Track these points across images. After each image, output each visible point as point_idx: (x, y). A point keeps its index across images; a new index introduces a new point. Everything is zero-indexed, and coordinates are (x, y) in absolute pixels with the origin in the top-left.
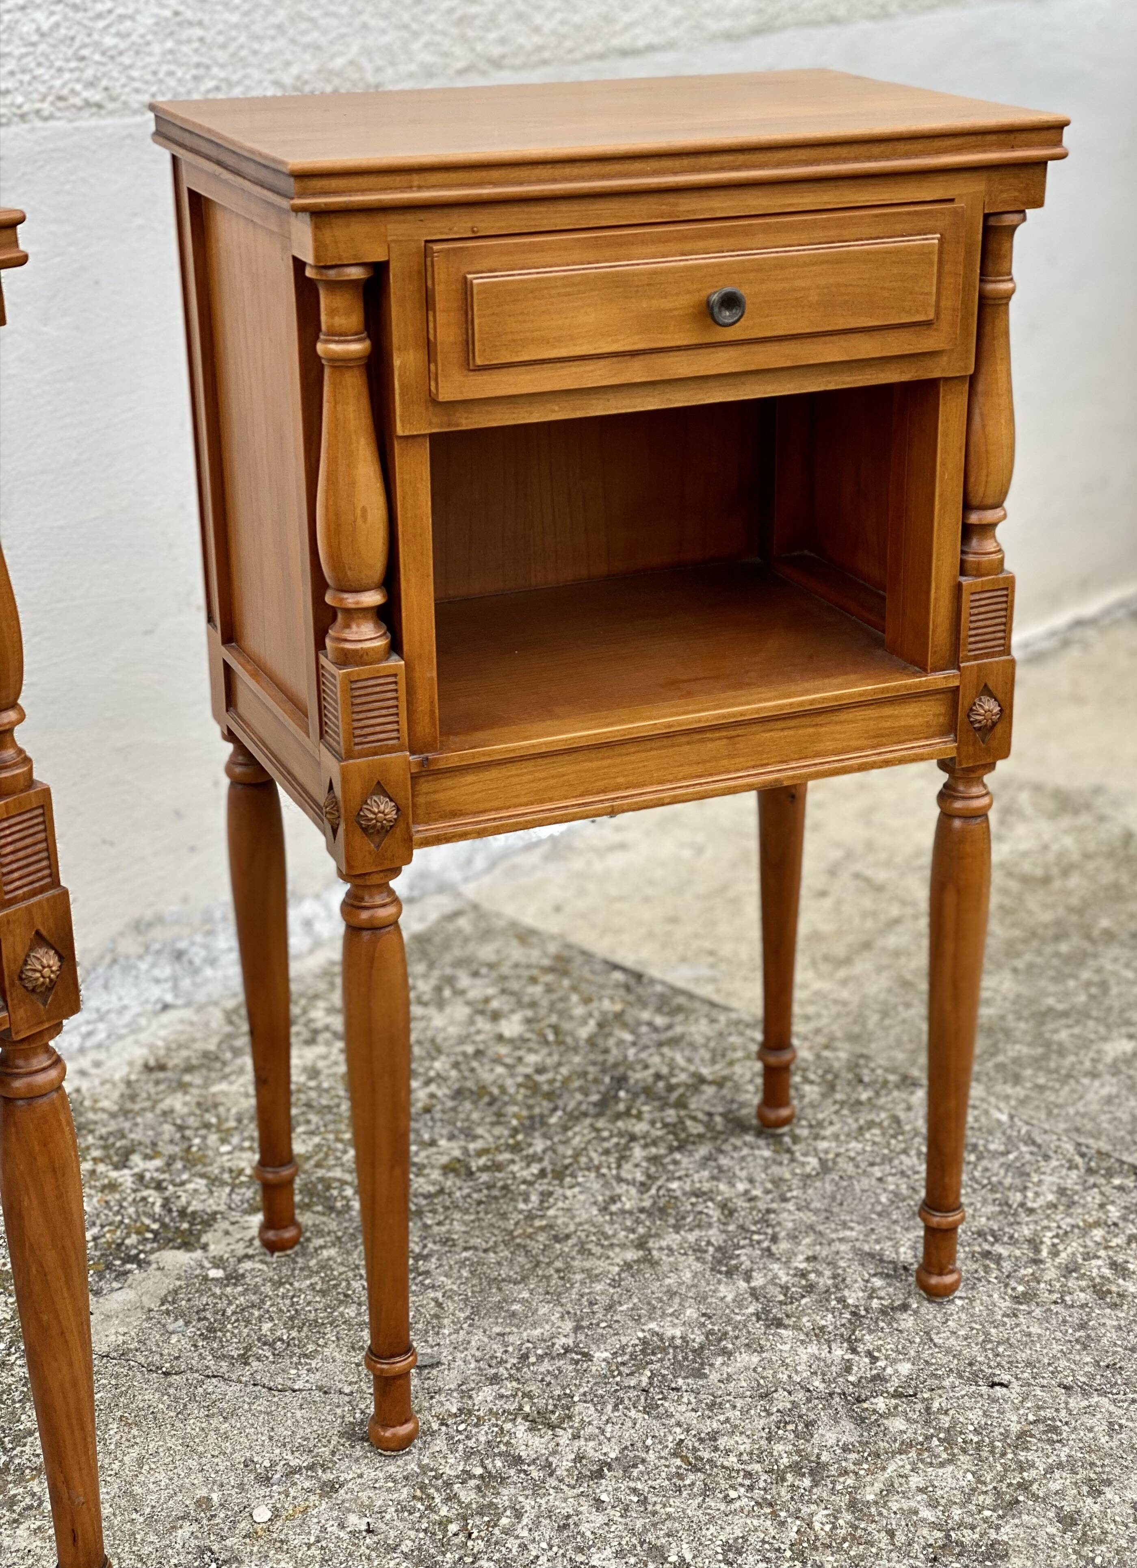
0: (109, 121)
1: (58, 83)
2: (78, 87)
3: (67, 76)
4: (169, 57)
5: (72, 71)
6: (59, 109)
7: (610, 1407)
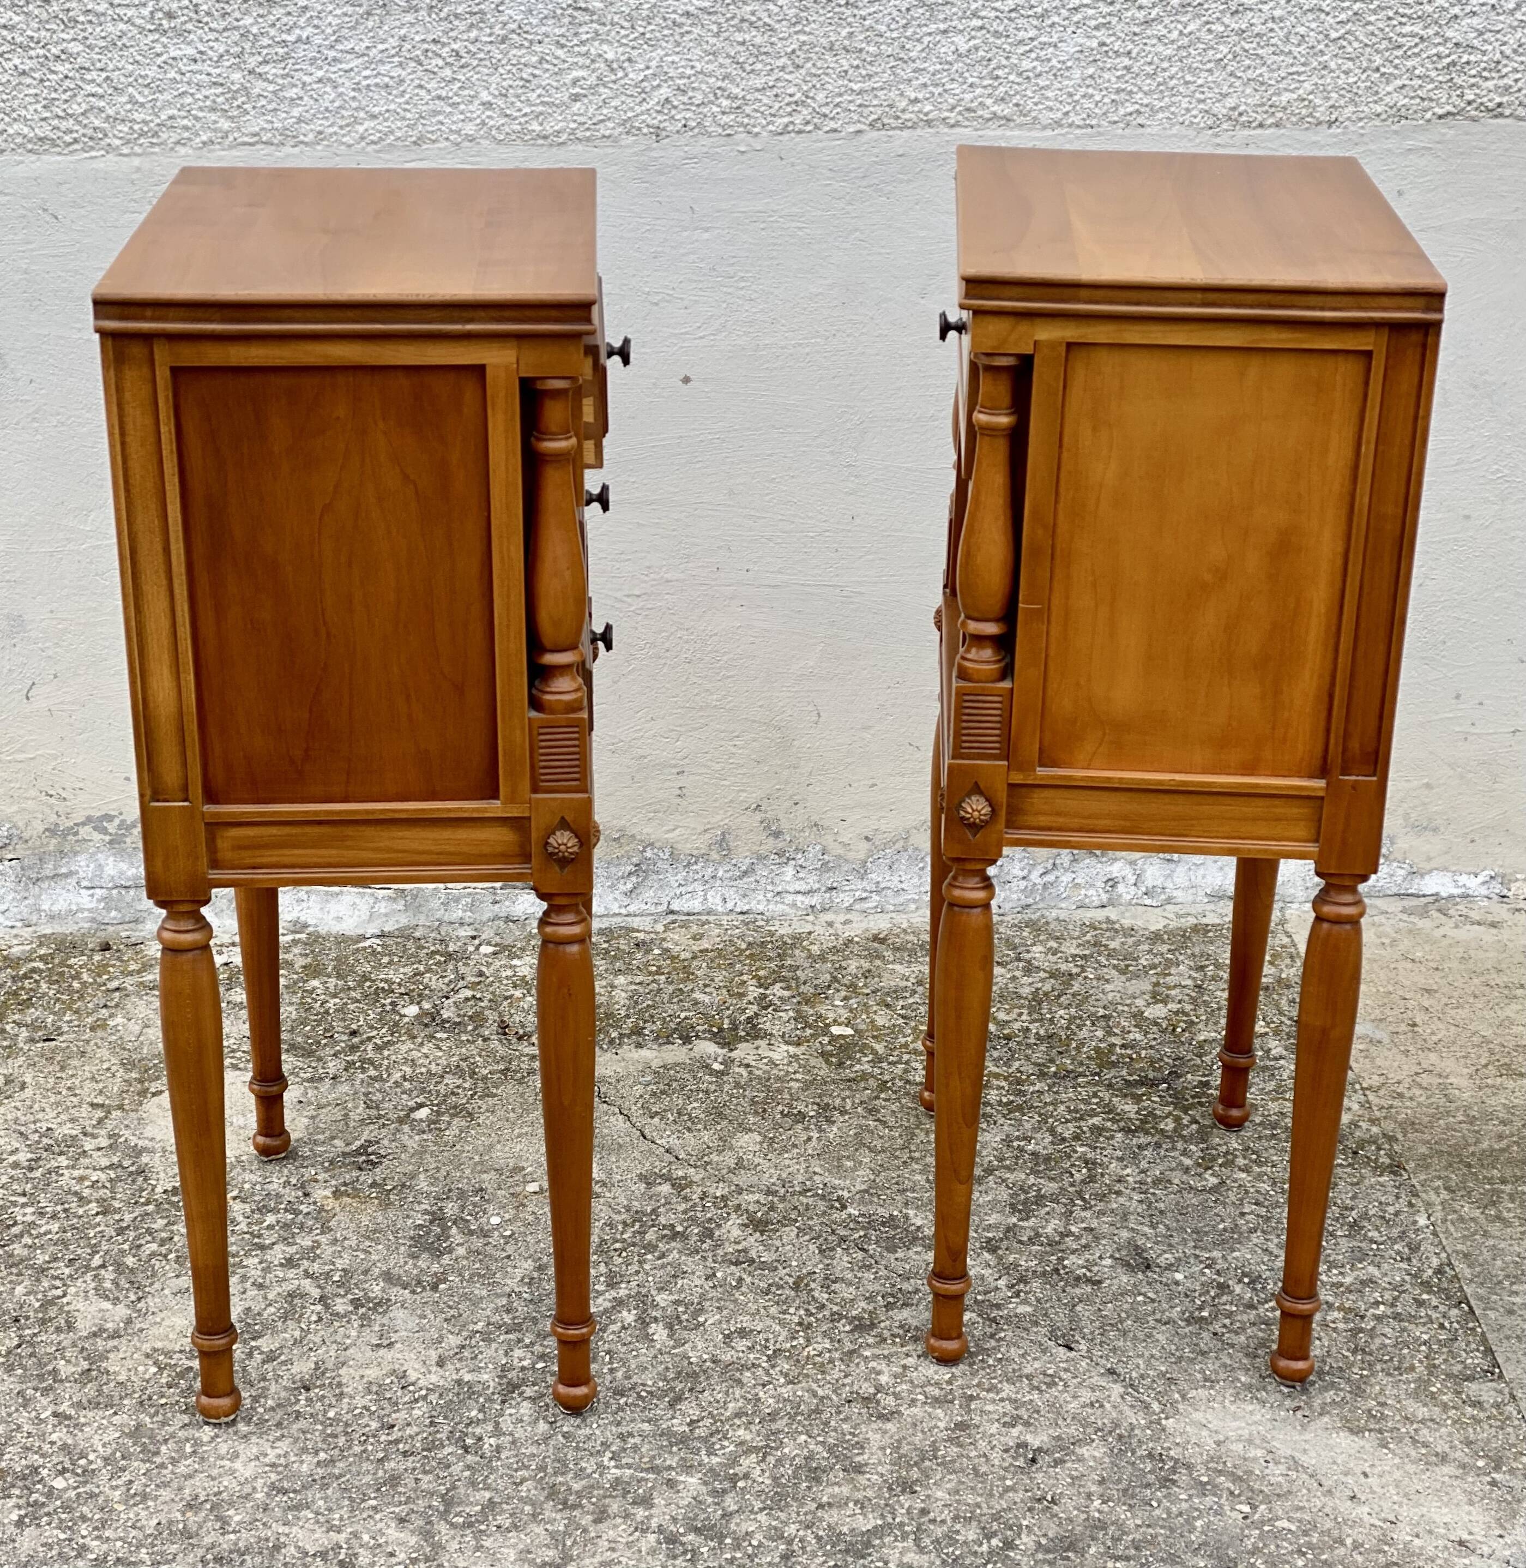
0: (1016, 133)
1: (968, 97)
2: (989, 102)
3: (979, 91)
4: (1088, 82)
5: (985, 87)
6: (967, 119)
7: (807, 1237)
